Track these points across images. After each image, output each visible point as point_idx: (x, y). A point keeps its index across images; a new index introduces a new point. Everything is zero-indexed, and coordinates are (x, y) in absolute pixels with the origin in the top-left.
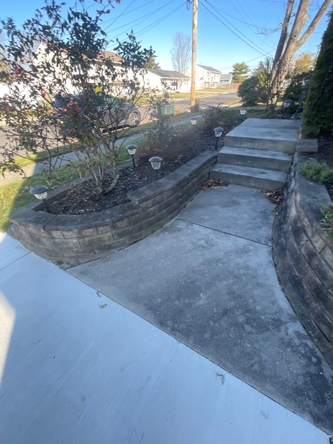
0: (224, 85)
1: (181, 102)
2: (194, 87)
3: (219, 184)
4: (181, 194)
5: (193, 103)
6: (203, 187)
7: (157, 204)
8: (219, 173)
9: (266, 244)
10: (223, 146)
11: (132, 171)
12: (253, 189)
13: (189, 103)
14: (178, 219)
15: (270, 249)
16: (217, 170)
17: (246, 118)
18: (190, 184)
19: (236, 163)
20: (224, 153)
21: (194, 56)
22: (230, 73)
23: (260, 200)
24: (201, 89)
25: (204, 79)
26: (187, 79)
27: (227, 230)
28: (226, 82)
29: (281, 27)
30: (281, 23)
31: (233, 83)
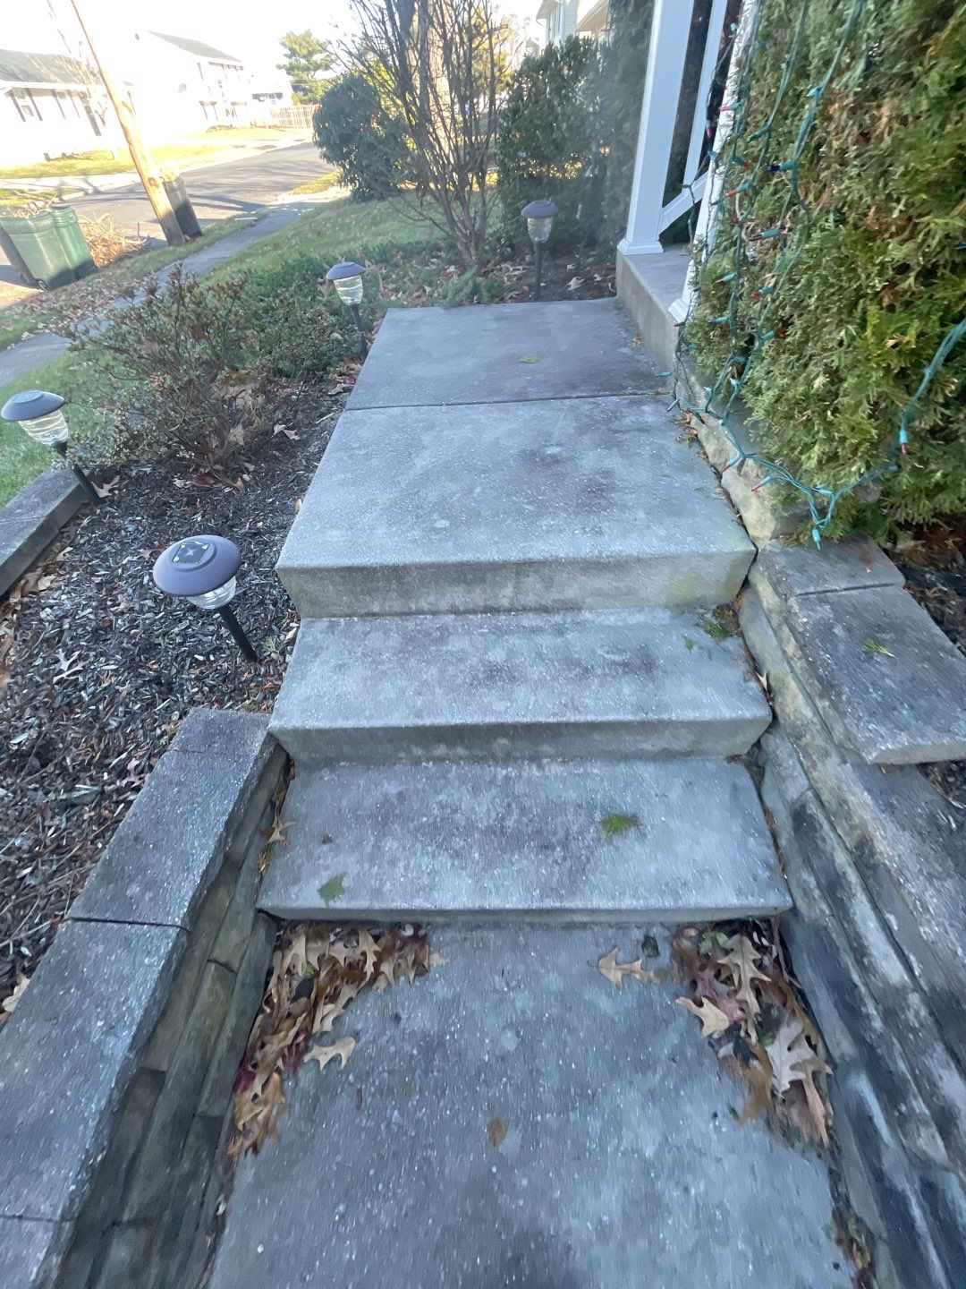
5: (164, 205)
22: (278, 66)
31: (299, 105)
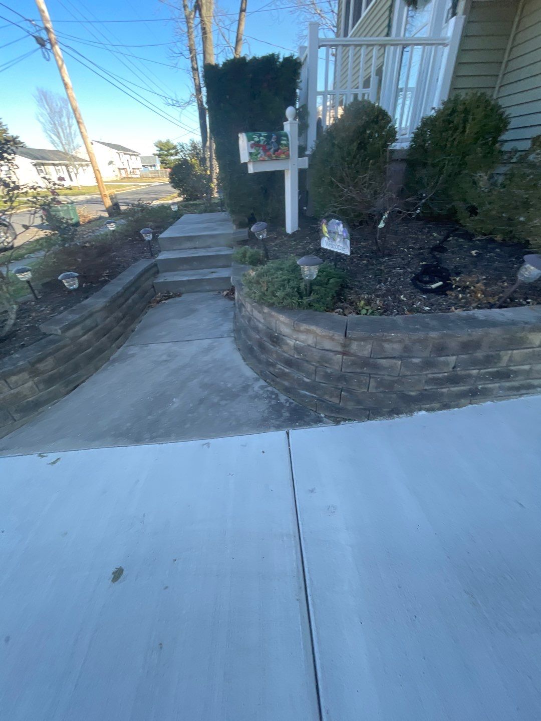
0: (151, 172)
1: (88, 202)
2: (101, 176)
3: (170, 297)
4: (120, 315)
5: (109, 203)
6: (151, 305)
7: (89, 330)
8: (166, 284)
9: (229, 336)
10: (160, 251)
11: (36, 304)
12: (209, 293)
13: (101, 202)
14: (127, 346)
15: (233, 339)
16: (162, 280)
17: (182, 215)
18: (130, 301)
19: (182, 268)
20: (163, 258)
21: (83, 130)
22: (154, 155)
23: (219, 301)
24: (115, 179)
25: (114, 163)
26: (84, 163)
27: (189, 338)
28: (153, 167)
29: (194, 98)
30: (193, 95)
31: (163, 169)
